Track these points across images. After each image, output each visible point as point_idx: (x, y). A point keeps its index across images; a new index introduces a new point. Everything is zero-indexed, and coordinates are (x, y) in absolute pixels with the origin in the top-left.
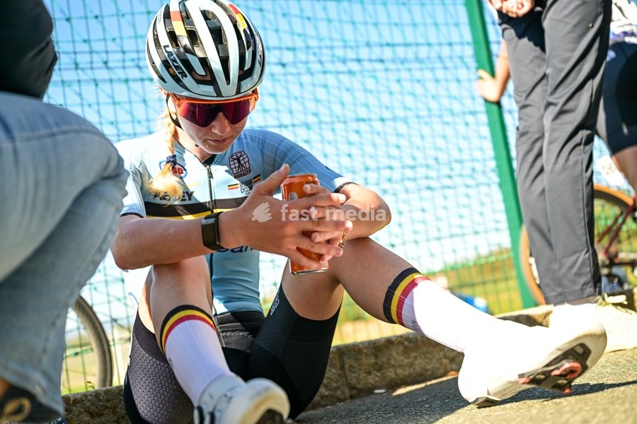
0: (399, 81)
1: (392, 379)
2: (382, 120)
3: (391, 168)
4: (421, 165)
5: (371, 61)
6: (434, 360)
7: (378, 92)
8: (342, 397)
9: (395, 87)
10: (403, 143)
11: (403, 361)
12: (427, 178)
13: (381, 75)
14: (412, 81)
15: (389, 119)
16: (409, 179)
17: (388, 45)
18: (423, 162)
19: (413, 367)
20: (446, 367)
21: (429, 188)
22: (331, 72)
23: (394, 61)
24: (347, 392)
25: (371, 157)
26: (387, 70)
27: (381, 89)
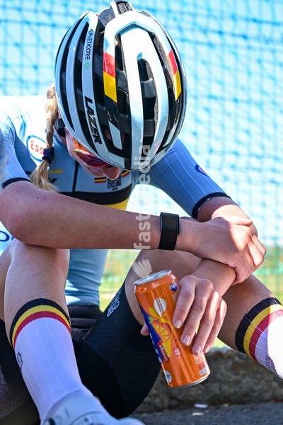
0: (260, 62)
1: (216, 395)
2: (236, 101)
3: (236, 154)
4: (269, 156)
5: (234, 35)
6: (263, 382)
7: (236, 70)
8: (160, 405)
9: (255, 67)
10: (255, 129)
11: (230, 377)
12: (274, 170)
13: (242, 52)
14: (274, 63)
15: (243, 101)
16: (254, 169)
17: (255, 21)
18: (272, 152)
19: (240, 385)
20: (274, 390)
21: (273, 182)
22: (189, 41)
23: (258, 38)
24: (166, 401)
25: (217, 138)
26: (249, 48)
27: (240, 67)
